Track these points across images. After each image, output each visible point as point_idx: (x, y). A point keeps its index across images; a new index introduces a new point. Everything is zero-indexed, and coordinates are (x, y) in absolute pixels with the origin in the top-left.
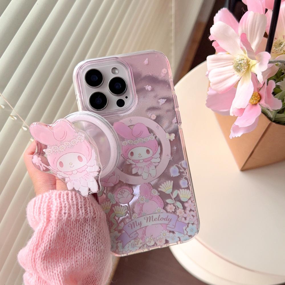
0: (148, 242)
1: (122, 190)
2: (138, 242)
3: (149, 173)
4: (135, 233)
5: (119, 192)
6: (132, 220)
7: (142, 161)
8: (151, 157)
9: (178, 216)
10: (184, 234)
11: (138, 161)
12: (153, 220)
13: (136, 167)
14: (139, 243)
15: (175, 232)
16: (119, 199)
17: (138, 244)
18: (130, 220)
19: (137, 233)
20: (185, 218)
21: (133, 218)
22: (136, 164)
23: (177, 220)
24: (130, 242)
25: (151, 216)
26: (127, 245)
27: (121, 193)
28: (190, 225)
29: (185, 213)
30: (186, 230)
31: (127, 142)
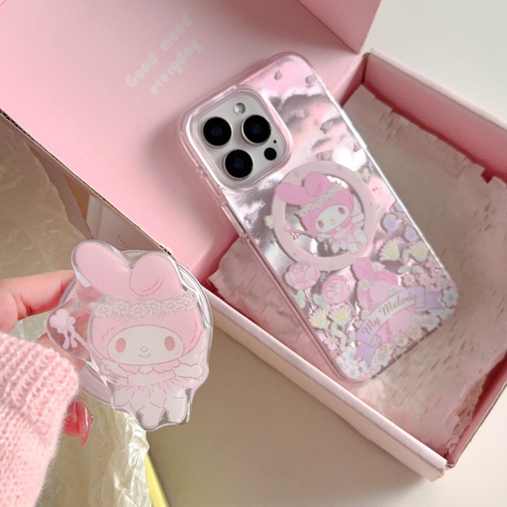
0: (399, 342)
1: (330, 284)
2: (385, 348)
3: (357, 242)
4: (376, 337)
5: (328, 288)
6: (363, 321)
7: (339, 227)
8: (349, 216)
9: (424, 286)
10: (442, 308)
11: (333, 232)
12: (392, 306)
13: (335, 240)
14: (388, 350)
15: (429, 311)
16: (332, 299)
17: (386, 352)
18: (361, 322)
19: (379, 336)
20: (435, 285)
21: (363, 318)
22: (332, 237)
23: (425, 293)
24: (374, 353)
25: (386, 303)
26: (373, 360)
27: (330, 289)
28: (446, 292)
29: (431, 277)
30: (442, 301)
31: (305, 210)
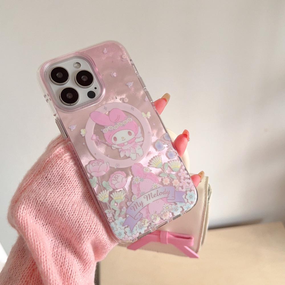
0: (154, 219)
1: (115, 176)
2: (144, 222)
3: (137, 153)
4: (139, 214)
5: (113, 178)
6: (133, 202)
7: (127, 143)
8: (134, 137)
9: (175, 187)
10: (185, 202)
11: (123, 145)
12: (153, 196)
13: (123, 150)
14: (146, 222)
15: (176, 203)
16: (115, 185)
17: (144, 224)
18: (131, 203)
19: (141, 213)
20: (182, 187)
21: (133, 200)
22: (121, 148)
23: (175, 191)
24: (136, 224)
25: (149, 193)
26: (135, 228)
27: (115, 179)
28: (188, 193)
29: (181, 182)
30: (185, 198)
31: (107, 129)
